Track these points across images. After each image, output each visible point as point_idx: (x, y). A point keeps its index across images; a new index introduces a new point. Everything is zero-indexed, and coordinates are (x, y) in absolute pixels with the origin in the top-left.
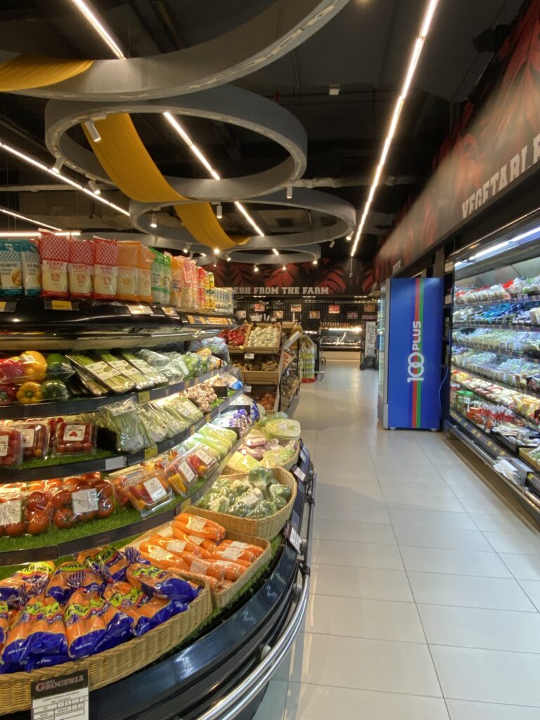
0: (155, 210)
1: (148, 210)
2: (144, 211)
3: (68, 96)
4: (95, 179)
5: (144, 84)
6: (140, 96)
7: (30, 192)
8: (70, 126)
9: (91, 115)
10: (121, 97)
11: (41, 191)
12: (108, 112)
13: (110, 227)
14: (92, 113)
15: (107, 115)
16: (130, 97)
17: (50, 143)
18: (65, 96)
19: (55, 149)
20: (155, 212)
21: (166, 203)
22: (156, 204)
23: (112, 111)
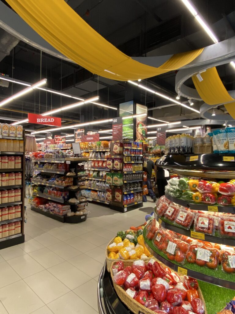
0: (214, 108)
1: (211, 108)
2: (208, 109)
3: (192, 66)
4: (191, 99)
5: (229, 50)
6: (226, 57)
7: (158, 109)
8: (188, 78)
9: (199, 71)
10: (216, 59)
11: (163, 108)
12: (207, 68)
13: (187, 119)
14: (199, 70)
15: (207, 69)
16: (221, 58)
17: (177, 87)
18: (190, 66)
19: (178, 89)
20: (214, 109)
21: (220, 104)
22: (215, 105)
23: (209, 67)
